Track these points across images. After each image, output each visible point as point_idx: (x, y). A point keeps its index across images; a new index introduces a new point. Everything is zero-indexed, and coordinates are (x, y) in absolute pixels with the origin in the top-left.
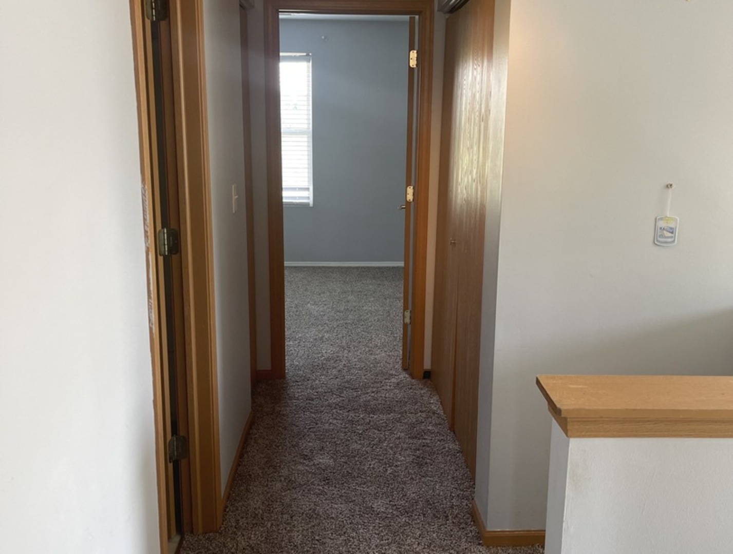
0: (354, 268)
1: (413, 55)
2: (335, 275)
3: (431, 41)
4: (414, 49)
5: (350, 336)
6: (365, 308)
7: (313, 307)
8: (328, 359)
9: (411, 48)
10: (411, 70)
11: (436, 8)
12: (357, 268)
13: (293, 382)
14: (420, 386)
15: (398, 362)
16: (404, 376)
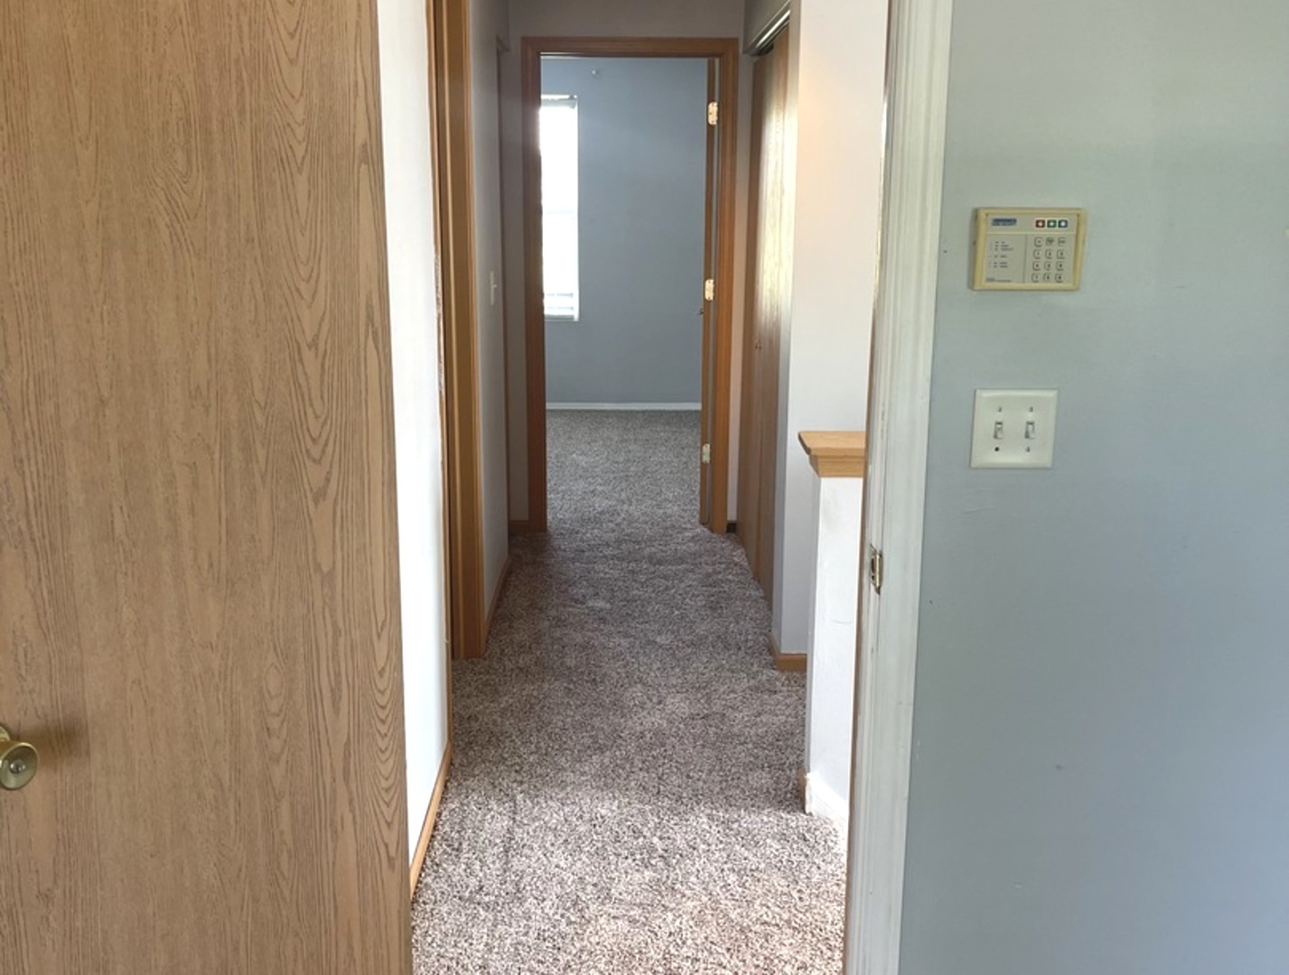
0: (638, 412)
1: (713, 108)
2: (611, 420)
3: (735, 91)
4: (713, 101)
5: (631, 489)
6: (652, 459)
7: (580, 458)
8: (602, 513)
9: (710, 100)
10: (710, 127)
11: (741, 50)
12: (644, 412)
13: (558, 535)
14: (722, 539)
15: (695, 516)
16: (700, 530)
